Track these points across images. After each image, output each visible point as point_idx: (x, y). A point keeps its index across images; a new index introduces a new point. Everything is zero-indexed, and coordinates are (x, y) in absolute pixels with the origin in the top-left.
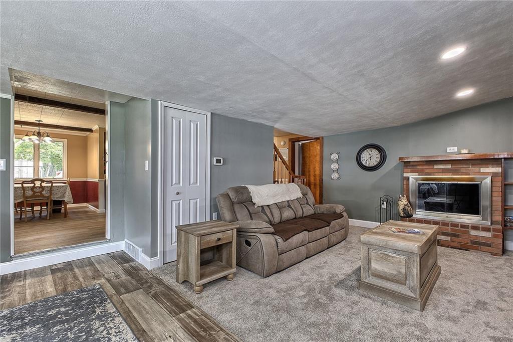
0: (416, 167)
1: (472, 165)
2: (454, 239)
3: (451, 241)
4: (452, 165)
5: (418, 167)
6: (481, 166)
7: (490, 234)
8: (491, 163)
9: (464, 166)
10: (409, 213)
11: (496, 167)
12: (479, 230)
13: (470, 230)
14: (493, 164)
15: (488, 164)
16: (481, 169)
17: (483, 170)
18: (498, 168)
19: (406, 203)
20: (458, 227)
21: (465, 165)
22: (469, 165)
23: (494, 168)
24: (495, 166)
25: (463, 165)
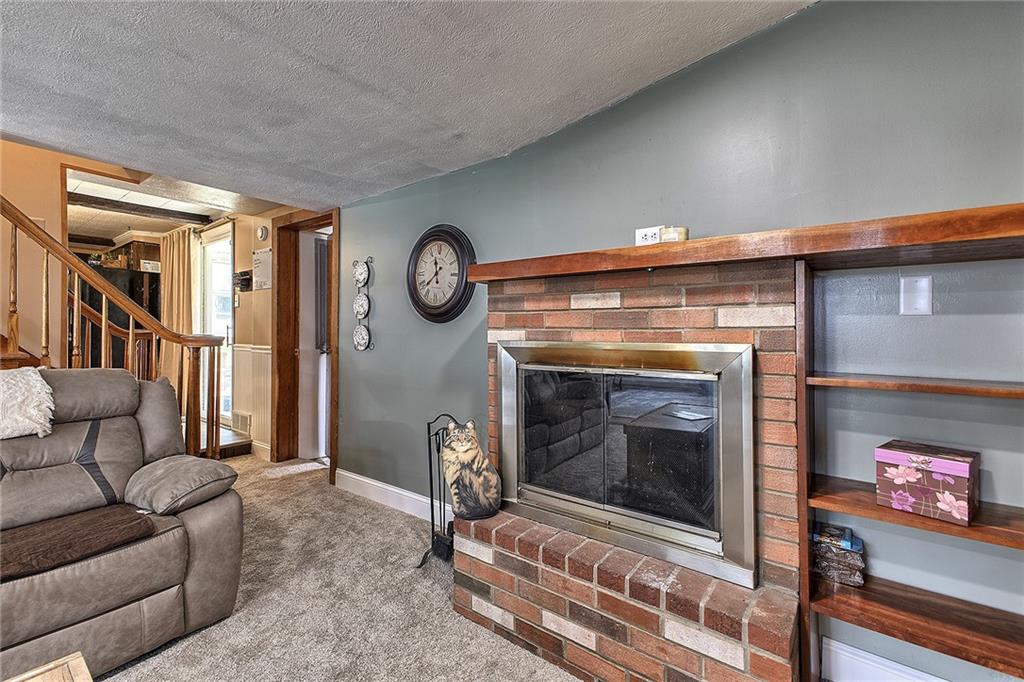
0: (516, 306)
1: (690, 293)
2: (612, 645)
3: (600, 652)
4: (622, 297)
5: (527, 306)
6: (717, 299)
7: (740, 653)
8: (756, 283)
9: (664, 301)
10: (477, 501)
11: (776, 303)
12: (696, 619)
13: (661, 612)
14: (761, 290)
15: (741, 290)
16: (721, 311)
17: (727, 317)
18: (781, 310)
19: (467, 458)
20: (621, 590)
21: (666, 295)
22: (679, 293)
23: (767, 309)
24: (771, 298)
25: (657, 295)
